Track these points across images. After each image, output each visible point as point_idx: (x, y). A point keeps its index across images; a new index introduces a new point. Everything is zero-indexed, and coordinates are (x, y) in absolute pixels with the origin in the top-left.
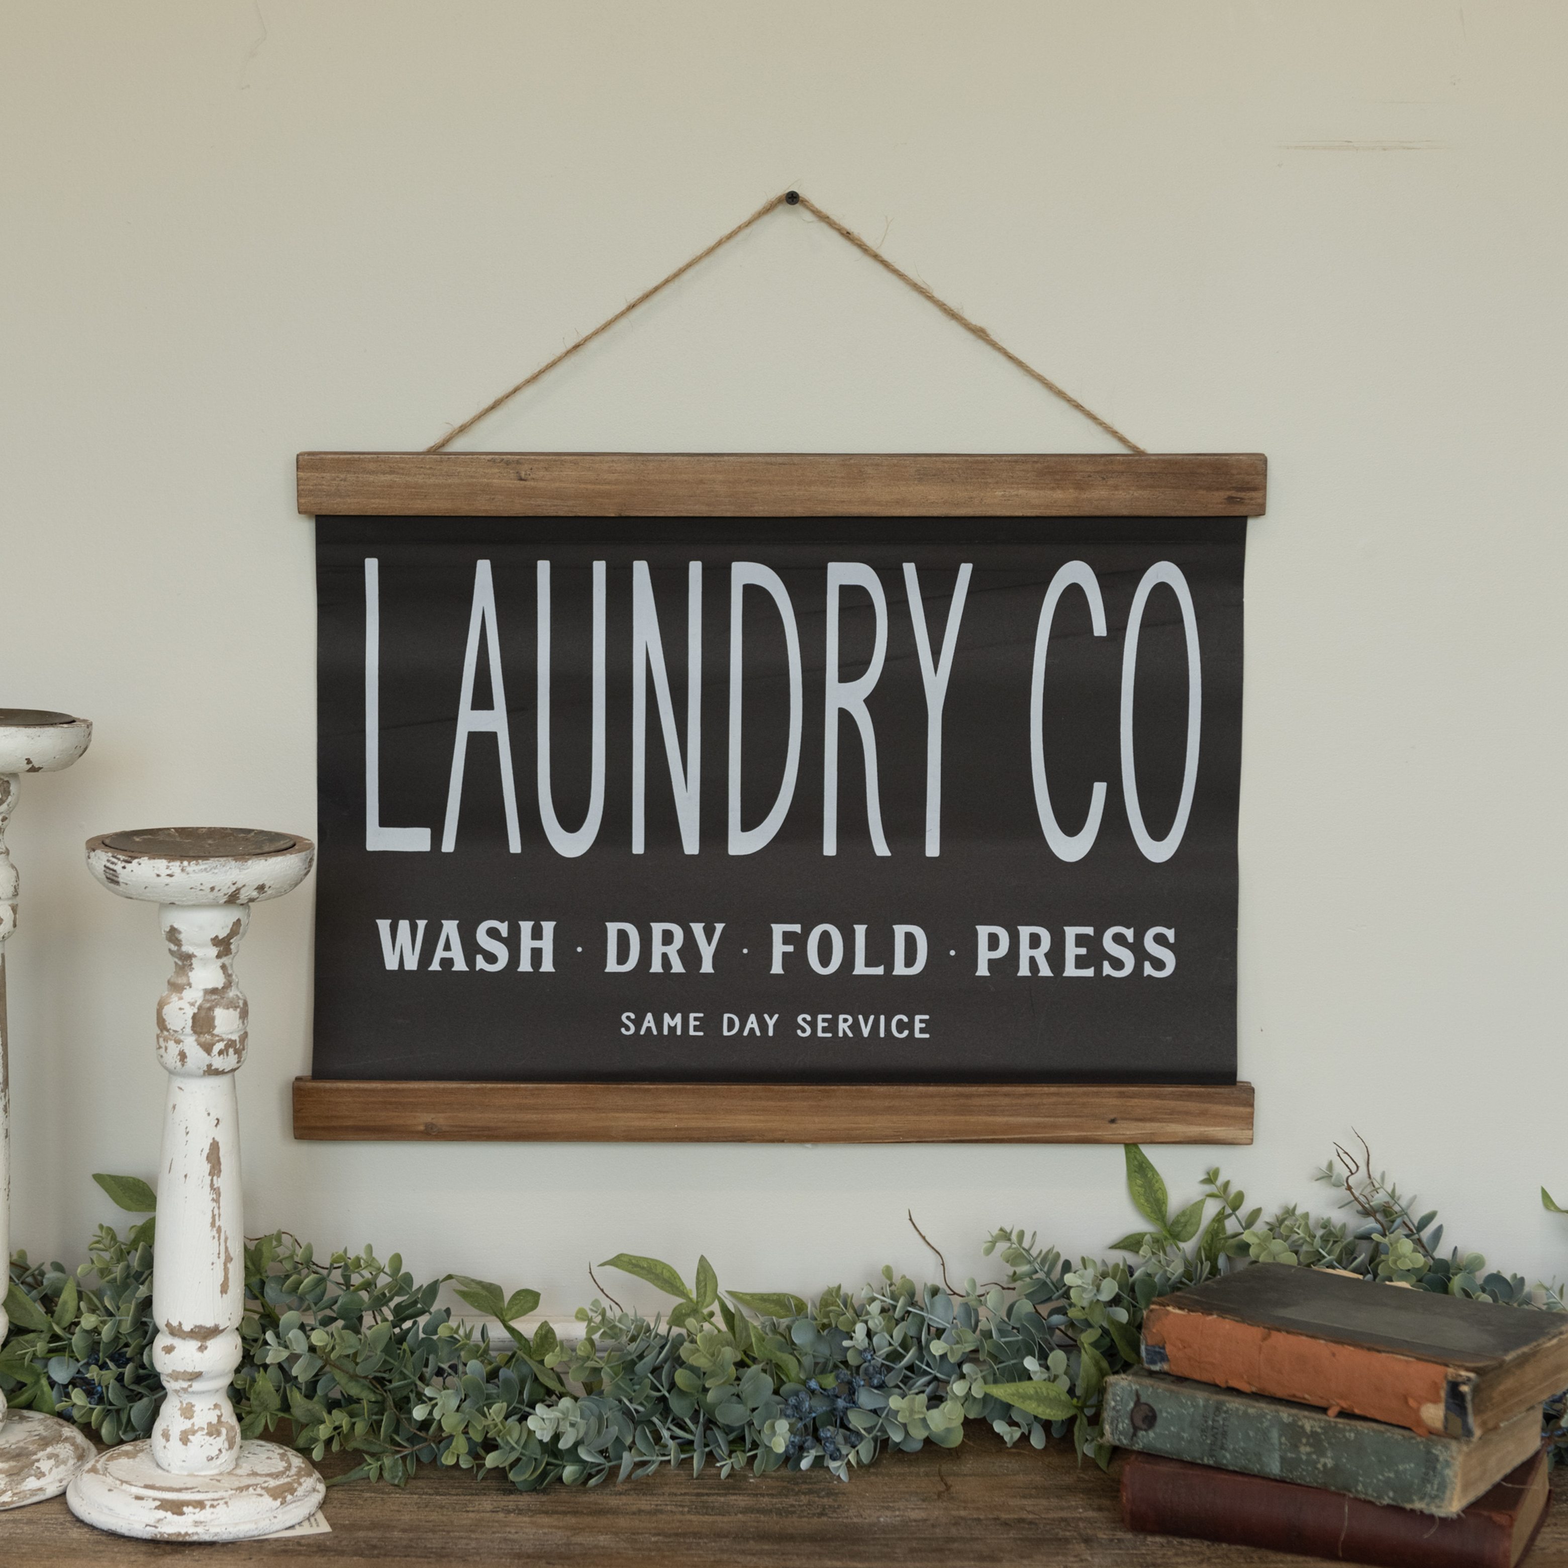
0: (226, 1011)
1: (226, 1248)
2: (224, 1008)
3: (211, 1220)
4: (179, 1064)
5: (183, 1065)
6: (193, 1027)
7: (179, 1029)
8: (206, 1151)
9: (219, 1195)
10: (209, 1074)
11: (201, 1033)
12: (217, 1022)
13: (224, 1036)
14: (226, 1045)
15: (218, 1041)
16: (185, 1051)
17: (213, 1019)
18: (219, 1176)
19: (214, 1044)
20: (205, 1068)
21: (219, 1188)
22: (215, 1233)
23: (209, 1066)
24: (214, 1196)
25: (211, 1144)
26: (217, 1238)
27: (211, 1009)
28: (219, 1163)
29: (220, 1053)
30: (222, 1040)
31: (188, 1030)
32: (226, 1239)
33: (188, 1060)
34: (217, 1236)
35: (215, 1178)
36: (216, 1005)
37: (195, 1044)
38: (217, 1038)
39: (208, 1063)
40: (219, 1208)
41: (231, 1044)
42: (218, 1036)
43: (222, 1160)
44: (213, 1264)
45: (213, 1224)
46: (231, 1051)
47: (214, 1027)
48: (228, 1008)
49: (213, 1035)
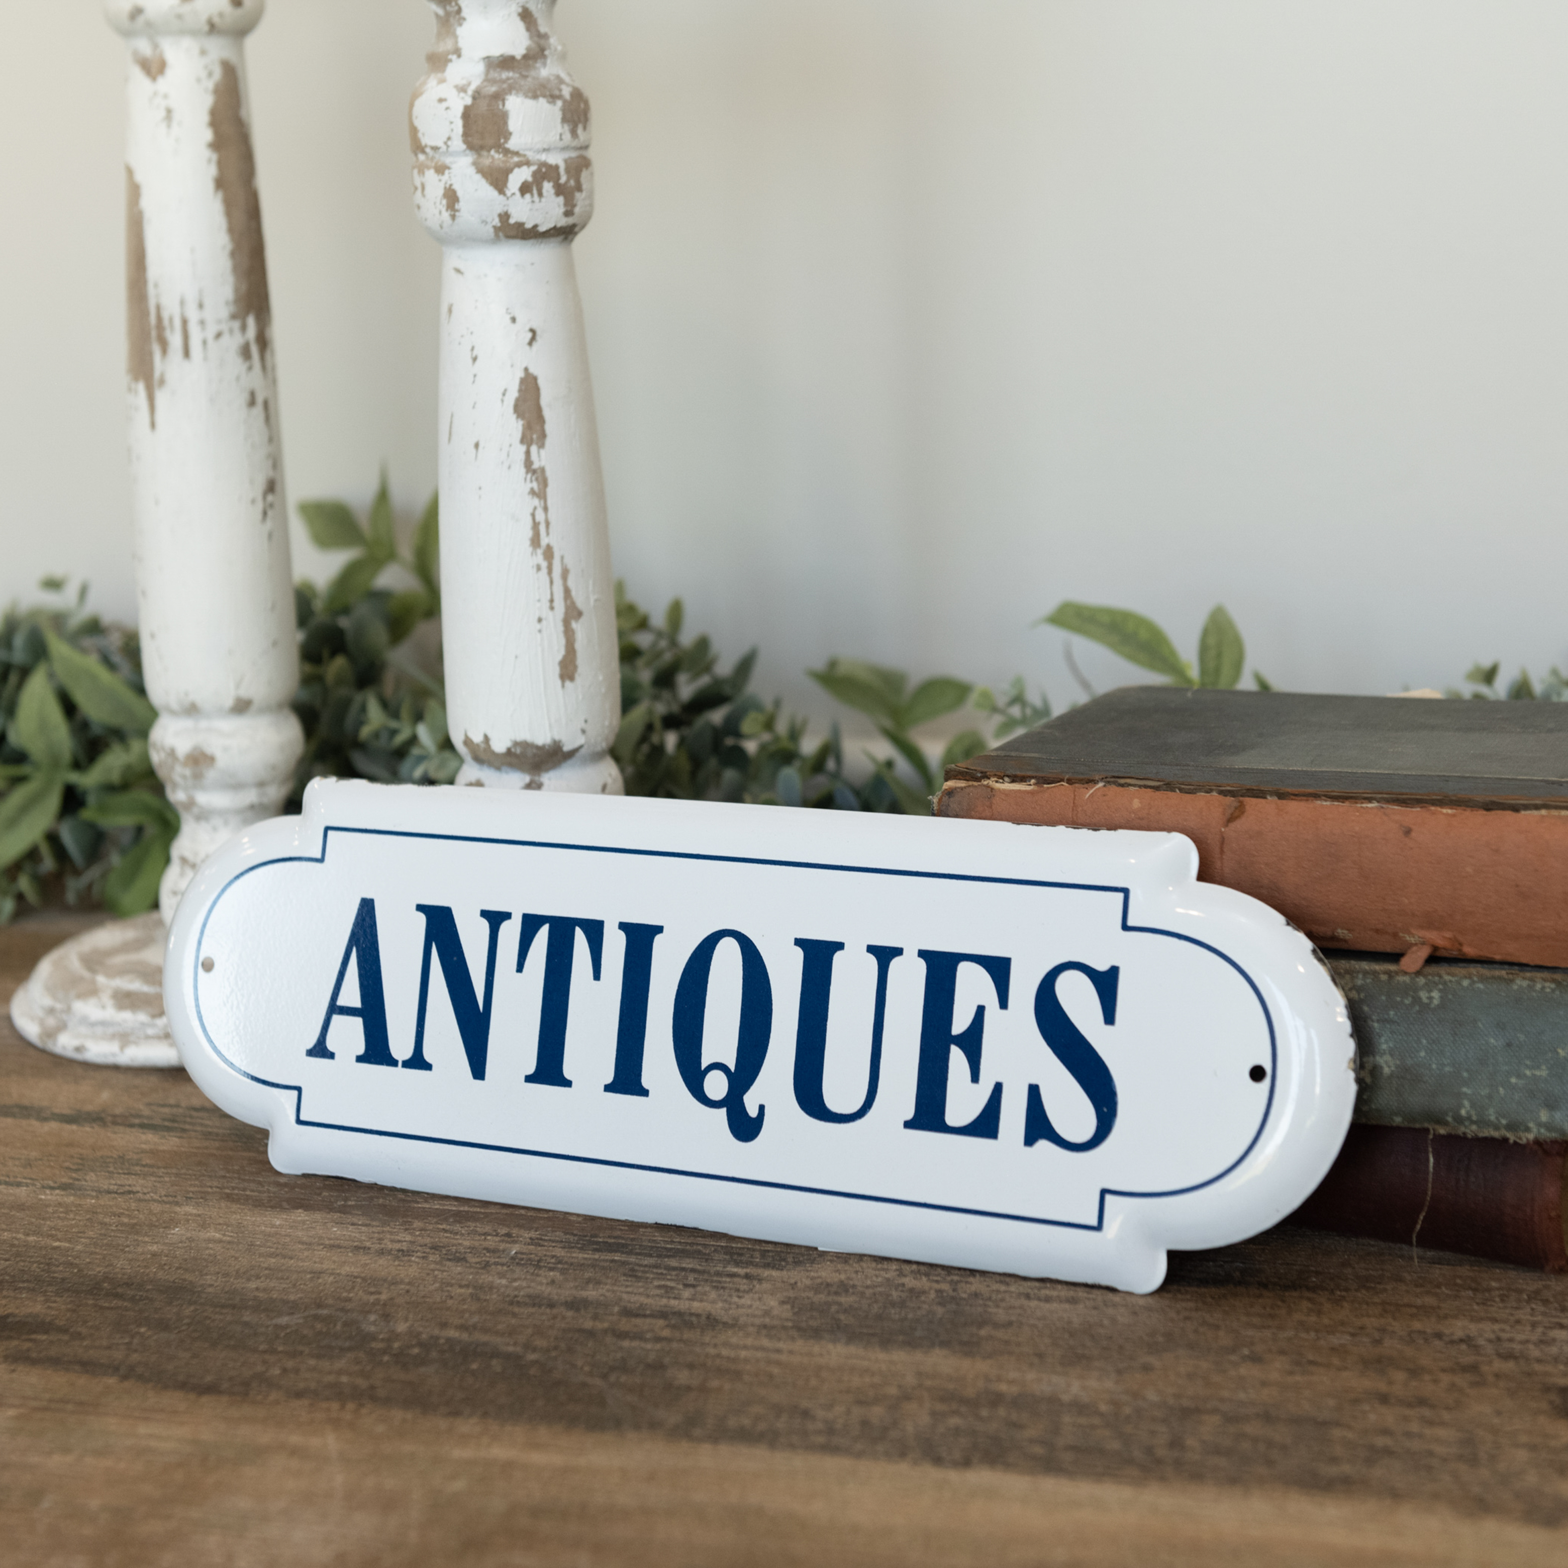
0: (530, 103)
1: (567, 592)
2: (526, 96)
3: (530, 534)
4: (446, 215)
5: (453, 217)
6: (467, 135)
7: (439, 143)
8: (513, 394)
9: (544, 483)
10: (509, 237)
11: (482, 148)
12: (513, 124)
13: (531, 155)
14: (534, 174)
15: (519, 165)
16: (455, 187)
17: (503, 117)
18: (541, 446)
19: (509, 171)
20: (497, 222)
21: (543, 470)
22: (539, 558)
23: (504, 217)
24: (535, 485)
25: (523, 381)
26: (544, 571)
27: (499, 97)
28: (541, 419)
29: (525, 189)
30: (528, 163)
31: (458, 144)
32: (565, 574)
33: (462, 205)
34: (544, 564)
35: (534, 449)
36: (510, 89)
37: (472, 170)
38: (516, 159)
39: (499, 210)
40: (546, 509)
41: (545, 173)
42: (517, 154)
43: (547, 413)
44: (540, 620)
45: (535, 541)
46: (548, 187)
47: (507, 135)
48: (535, 97)
49: (507, 152)
